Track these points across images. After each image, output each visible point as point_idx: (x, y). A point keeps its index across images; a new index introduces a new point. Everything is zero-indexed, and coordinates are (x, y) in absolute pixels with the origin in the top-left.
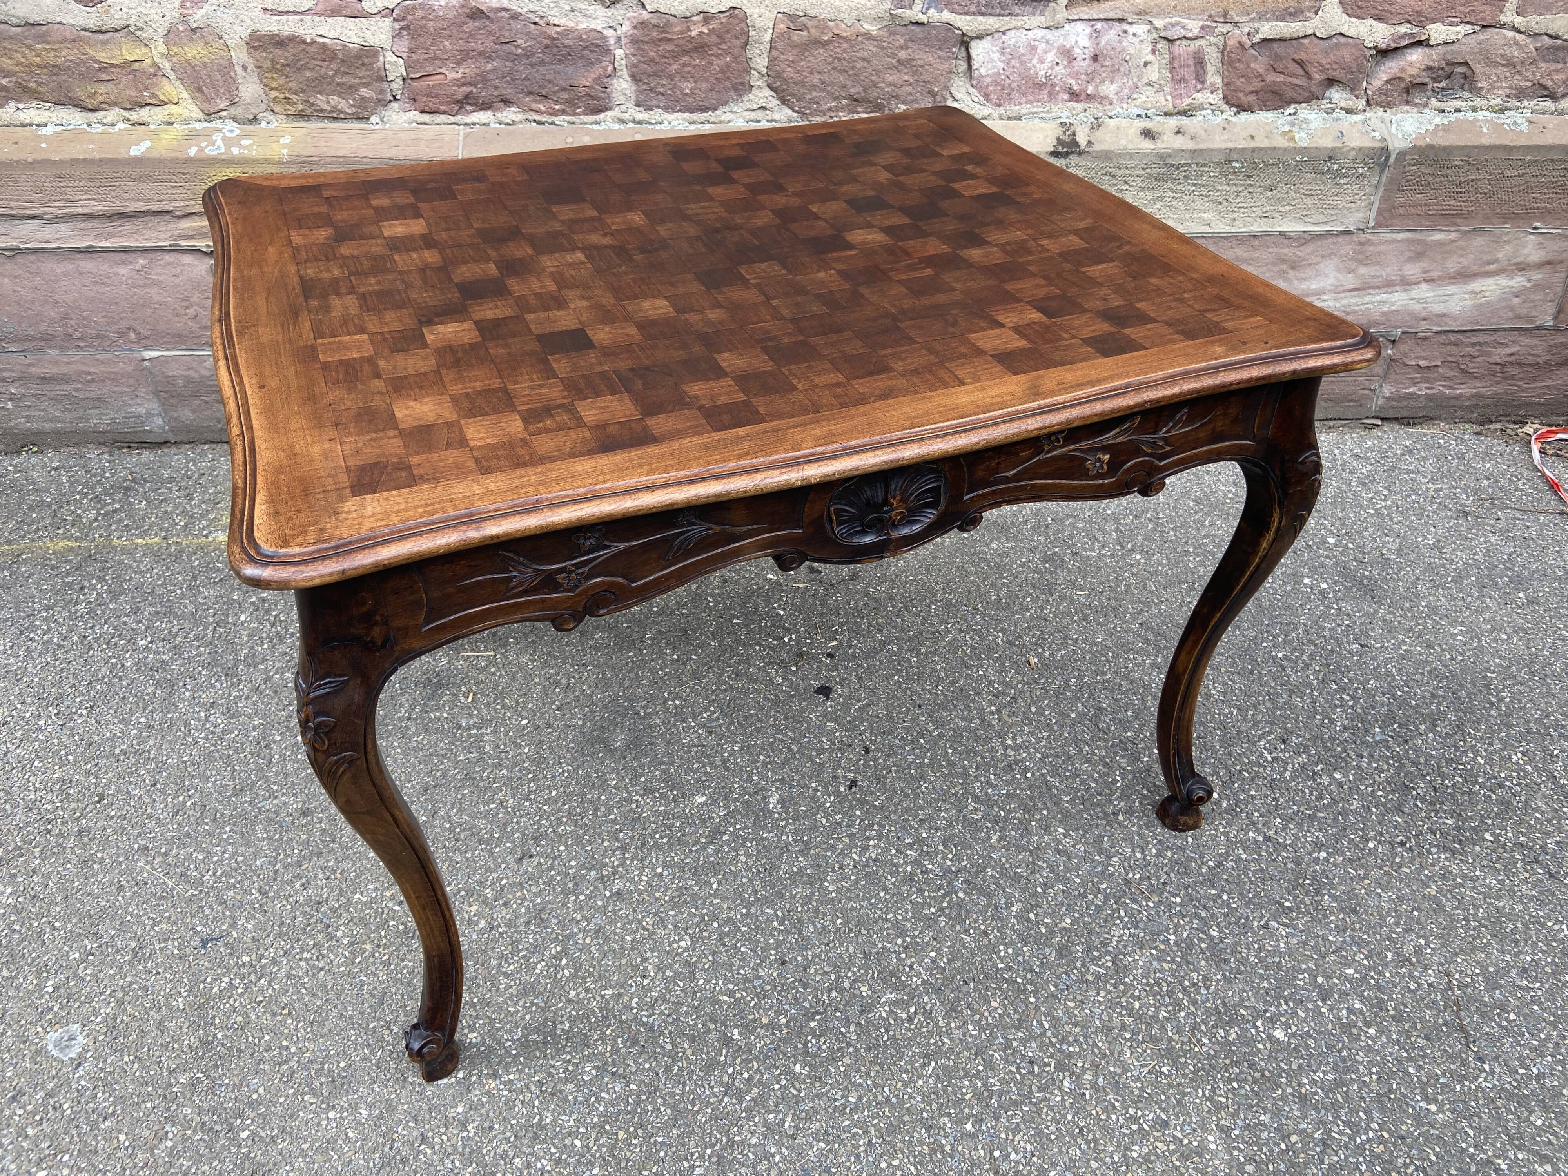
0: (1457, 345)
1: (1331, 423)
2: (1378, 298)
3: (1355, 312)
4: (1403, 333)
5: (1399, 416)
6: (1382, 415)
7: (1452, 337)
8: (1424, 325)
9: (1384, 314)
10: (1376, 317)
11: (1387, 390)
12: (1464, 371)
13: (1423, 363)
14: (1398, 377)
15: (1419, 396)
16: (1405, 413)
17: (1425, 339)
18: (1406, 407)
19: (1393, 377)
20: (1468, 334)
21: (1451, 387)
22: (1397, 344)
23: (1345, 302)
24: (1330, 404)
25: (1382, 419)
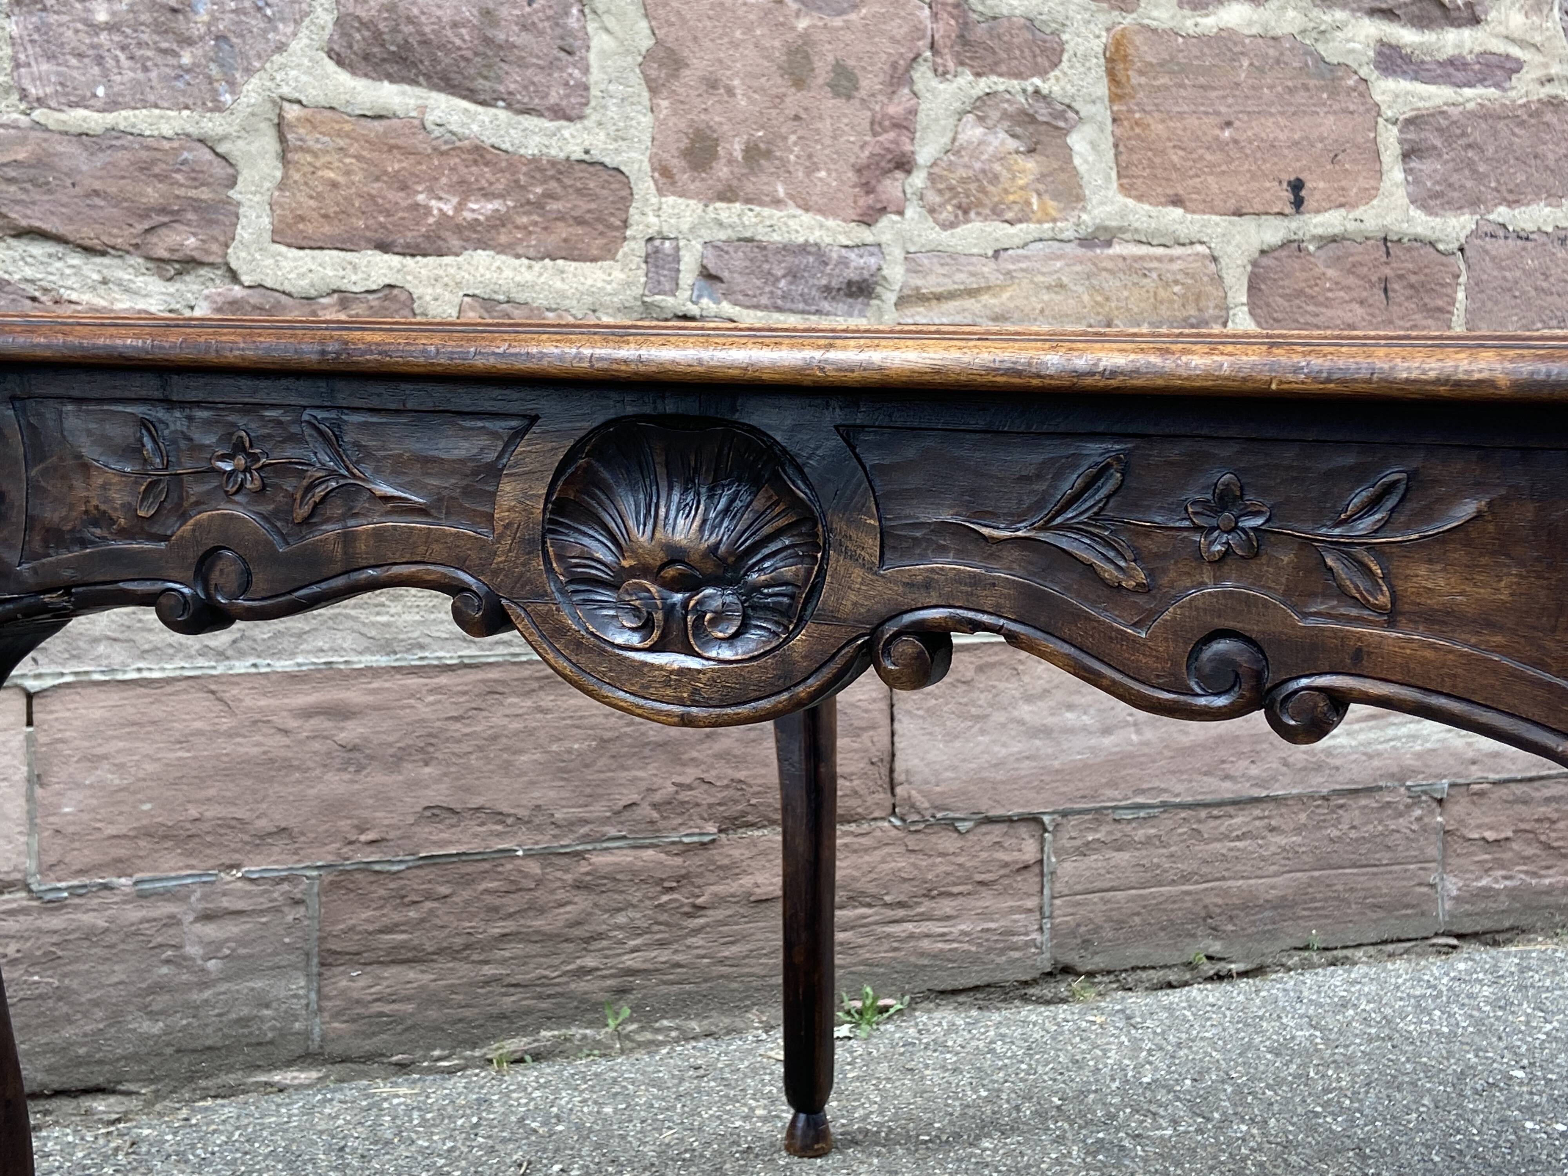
0: (1525, 803)
1: (1390, 948)
2: (1404, 730)
3: (1379, 754)
4: (1452, 785)
5: (1478, 928)
6: (1456, 929)
7: (1519, 790)
8: (1476, 772)
9: (1419, 756)
10: (1409, 761)
11: (1452, 885)
12: (1547, 847)
13: (1490, 835)
14: (1461, 861)
15: (1498, 892)
16: (1486, 924)
17: (1481, 794)
18: (1485, 912)
19: (1454, 861)
20: (1536, 784)
21: (1534, 874)
22: (1448, 806)
23: (1362, 737)
24: (1381, 914)
25: (1459, 936)
